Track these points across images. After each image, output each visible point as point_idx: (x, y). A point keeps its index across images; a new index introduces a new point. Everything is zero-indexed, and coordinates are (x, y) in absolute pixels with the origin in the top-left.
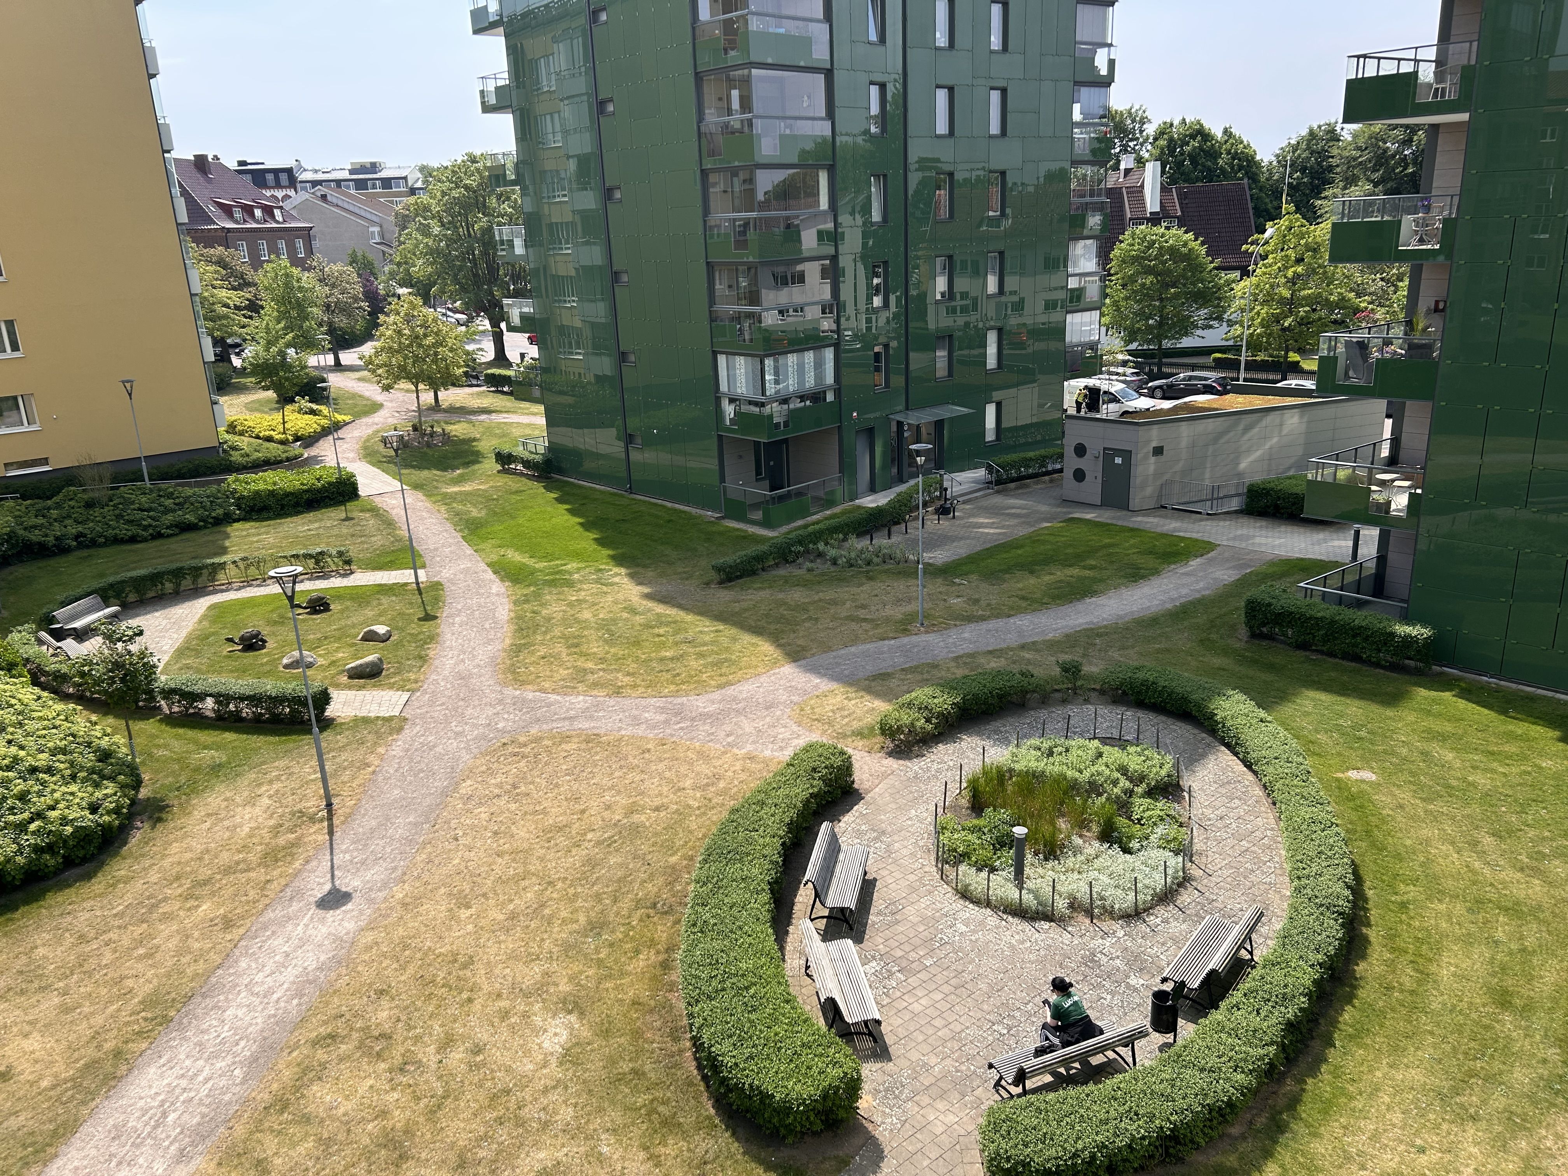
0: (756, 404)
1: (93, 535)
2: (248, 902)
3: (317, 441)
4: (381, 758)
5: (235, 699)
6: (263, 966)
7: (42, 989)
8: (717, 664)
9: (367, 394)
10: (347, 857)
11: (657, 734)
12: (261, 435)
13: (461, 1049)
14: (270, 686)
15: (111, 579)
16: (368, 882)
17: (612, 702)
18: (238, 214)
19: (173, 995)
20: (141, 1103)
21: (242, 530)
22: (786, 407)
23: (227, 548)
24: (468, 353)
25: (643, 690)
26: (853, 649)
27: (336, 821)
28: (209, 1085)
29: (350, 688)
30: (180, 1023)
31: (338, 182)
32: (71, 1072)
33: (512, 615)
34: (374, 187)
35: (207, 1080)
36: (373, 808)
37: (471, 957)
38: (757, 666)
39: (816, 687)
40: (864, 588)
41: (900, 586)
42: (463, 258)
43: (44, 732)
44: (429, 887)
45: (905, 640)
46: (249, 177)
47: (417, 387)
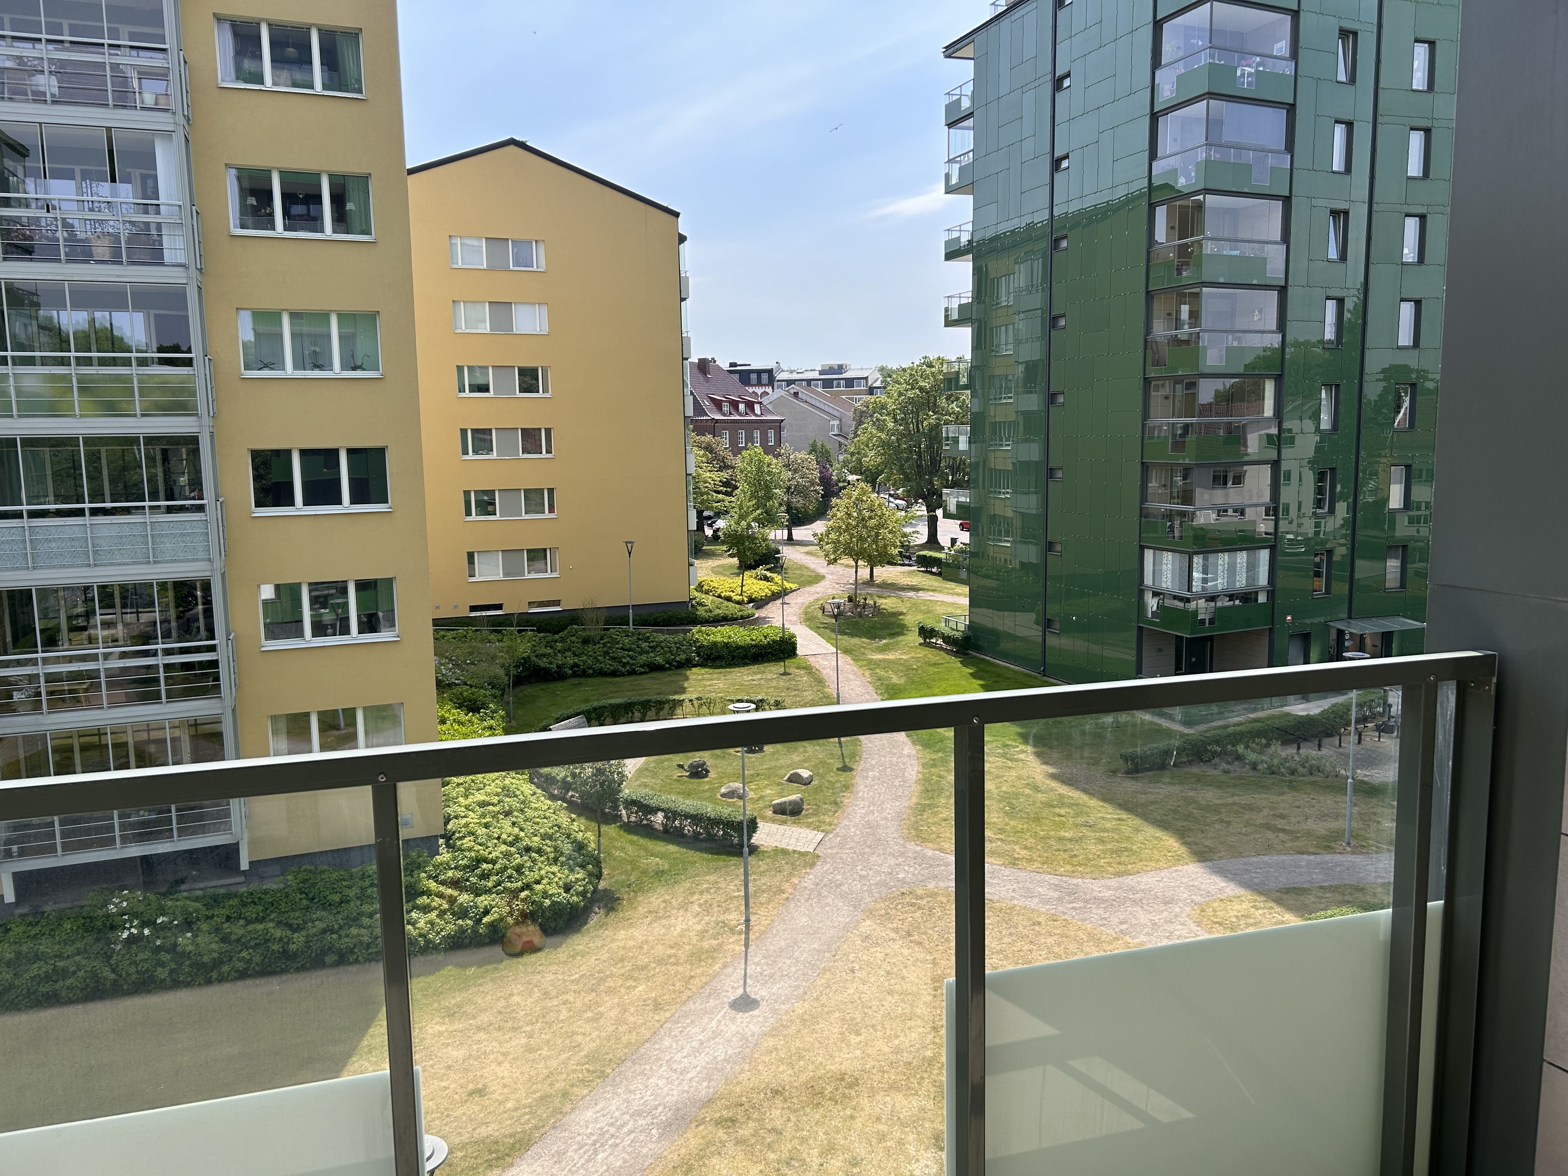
0: (1181, 599)
1: (585, 667)
2: (675, 991)
3: (767, 604)
4: (795, 887)
5: (681, 815)
6: (682, 1048)
7: (514, 1029)
8: (1118, 852)
9: (812, 566)
10: (758, 969)
11: (1048, 910)
12: (723, 595)
13: (841, 1158)
14: (710, 809)
15: (596, 704)
16: (774, 994)
17: (1007, 871)
18: (726, 409)
19: (611, 1056)
20: (579, 1138)
21: (699, 675)
22: (1213, 604)
23: (685, 688)
24: (905, 535)
25: (1039, 865)
26: (1266, 858)
27: (752, 936)
28: (632, 1136)
29: (774, 821)
30: (614, 1080)
31: (809, 382)
32: (530, 1100)
33: (920, 776)
34: (839, 386)
35: (630, 1132)
36: (784, 931)
37: (857, 1080)
38: (1158, 861)
39: (1221, 890)
40: (1285, 797)
41: (1327, 801)
42: (909, 450)
43: (538, 820)
44: (826, 1009)
45: (1328, 857)
46: (737, 376)
47: (856, 563)
